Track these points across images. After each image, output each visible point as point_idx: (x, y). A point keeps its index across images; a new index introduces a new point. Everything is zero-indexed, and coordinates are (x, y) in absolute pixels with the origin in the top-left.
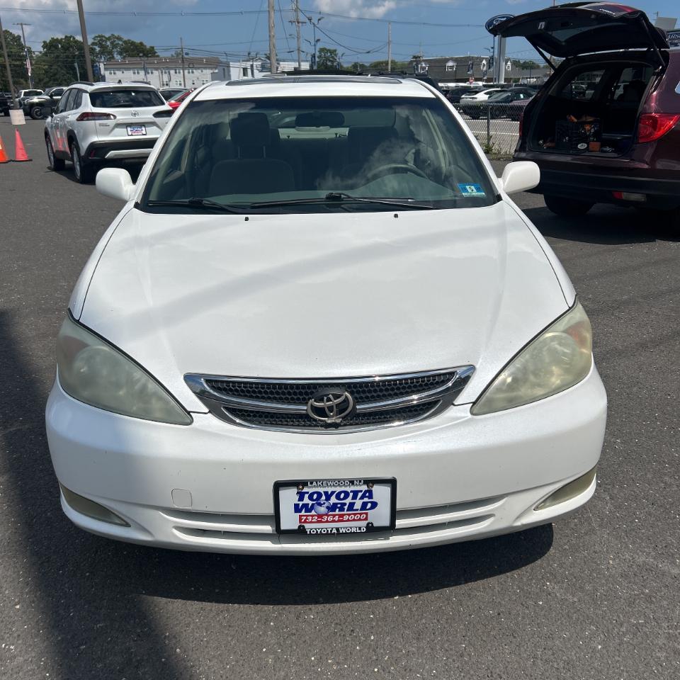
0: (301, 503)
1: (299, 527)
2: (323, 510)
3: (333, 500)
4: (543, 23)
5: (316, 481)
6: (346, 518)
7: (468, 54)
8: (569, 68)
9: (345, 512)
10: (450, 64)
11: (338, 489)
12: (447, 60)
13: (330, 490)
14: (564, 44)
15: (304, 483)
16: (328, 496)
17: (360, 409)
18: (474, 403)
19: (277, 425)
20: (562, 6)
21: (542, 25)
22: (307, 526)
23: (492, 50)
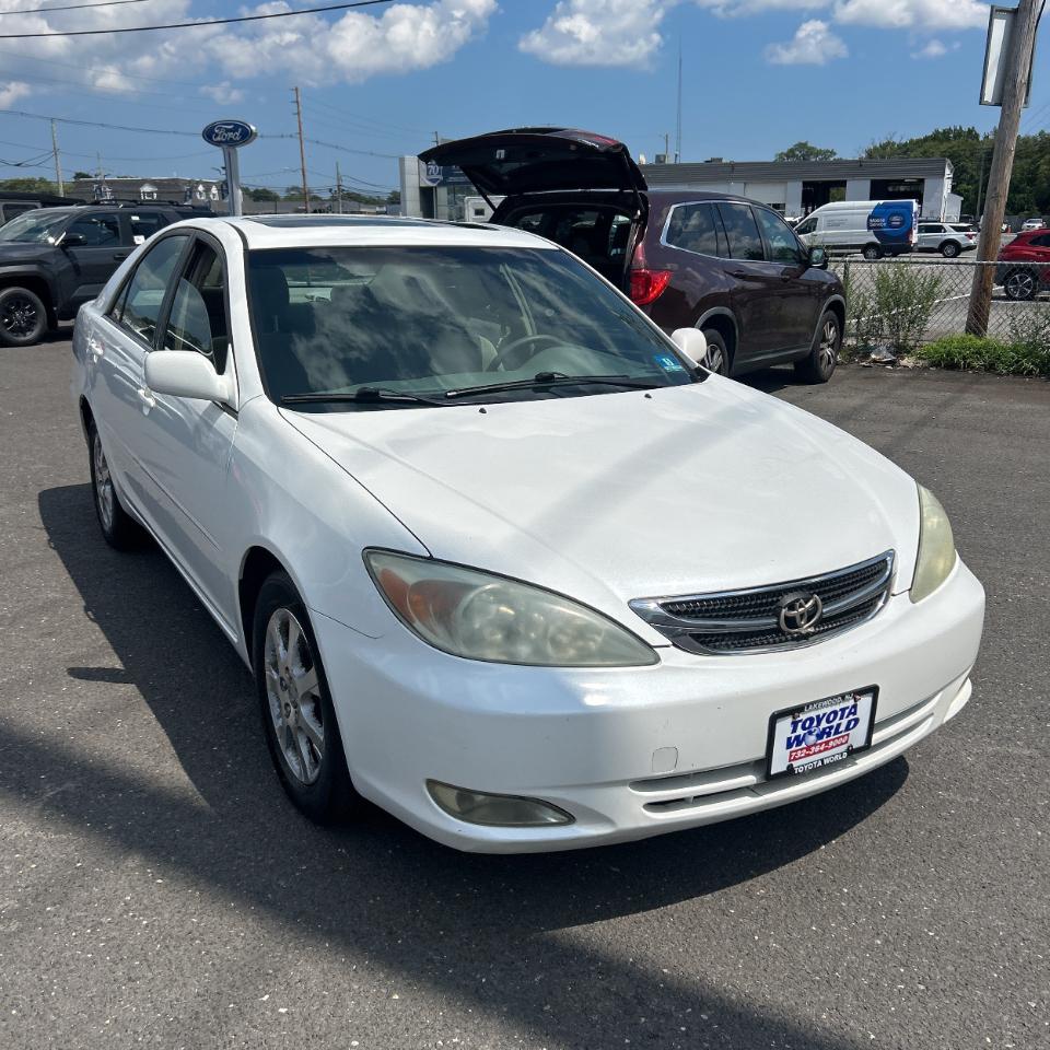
0: (793, 735)
1: (788, 767)
2: (812, 739)
3: (824, 724)
4: (503, 151)
5: (812, 703)
6: (831, 744)
7: (175, 176)
8: (515, 210)
9: (832, 737)
10: (147, 188)
11: (828, 710)
12: (143, 182)
13: (821, 712)
14: (506, 178)
15: (800, 709)
16: (819, 720)
17: (827, 612)
18: (909, 590)
19: (749, 646)
20: (518, 131)
21: (501, 154)
22: (795, 764)
23: (224, 172)
